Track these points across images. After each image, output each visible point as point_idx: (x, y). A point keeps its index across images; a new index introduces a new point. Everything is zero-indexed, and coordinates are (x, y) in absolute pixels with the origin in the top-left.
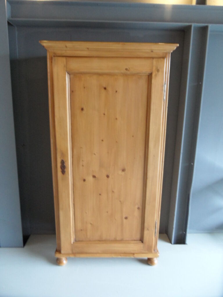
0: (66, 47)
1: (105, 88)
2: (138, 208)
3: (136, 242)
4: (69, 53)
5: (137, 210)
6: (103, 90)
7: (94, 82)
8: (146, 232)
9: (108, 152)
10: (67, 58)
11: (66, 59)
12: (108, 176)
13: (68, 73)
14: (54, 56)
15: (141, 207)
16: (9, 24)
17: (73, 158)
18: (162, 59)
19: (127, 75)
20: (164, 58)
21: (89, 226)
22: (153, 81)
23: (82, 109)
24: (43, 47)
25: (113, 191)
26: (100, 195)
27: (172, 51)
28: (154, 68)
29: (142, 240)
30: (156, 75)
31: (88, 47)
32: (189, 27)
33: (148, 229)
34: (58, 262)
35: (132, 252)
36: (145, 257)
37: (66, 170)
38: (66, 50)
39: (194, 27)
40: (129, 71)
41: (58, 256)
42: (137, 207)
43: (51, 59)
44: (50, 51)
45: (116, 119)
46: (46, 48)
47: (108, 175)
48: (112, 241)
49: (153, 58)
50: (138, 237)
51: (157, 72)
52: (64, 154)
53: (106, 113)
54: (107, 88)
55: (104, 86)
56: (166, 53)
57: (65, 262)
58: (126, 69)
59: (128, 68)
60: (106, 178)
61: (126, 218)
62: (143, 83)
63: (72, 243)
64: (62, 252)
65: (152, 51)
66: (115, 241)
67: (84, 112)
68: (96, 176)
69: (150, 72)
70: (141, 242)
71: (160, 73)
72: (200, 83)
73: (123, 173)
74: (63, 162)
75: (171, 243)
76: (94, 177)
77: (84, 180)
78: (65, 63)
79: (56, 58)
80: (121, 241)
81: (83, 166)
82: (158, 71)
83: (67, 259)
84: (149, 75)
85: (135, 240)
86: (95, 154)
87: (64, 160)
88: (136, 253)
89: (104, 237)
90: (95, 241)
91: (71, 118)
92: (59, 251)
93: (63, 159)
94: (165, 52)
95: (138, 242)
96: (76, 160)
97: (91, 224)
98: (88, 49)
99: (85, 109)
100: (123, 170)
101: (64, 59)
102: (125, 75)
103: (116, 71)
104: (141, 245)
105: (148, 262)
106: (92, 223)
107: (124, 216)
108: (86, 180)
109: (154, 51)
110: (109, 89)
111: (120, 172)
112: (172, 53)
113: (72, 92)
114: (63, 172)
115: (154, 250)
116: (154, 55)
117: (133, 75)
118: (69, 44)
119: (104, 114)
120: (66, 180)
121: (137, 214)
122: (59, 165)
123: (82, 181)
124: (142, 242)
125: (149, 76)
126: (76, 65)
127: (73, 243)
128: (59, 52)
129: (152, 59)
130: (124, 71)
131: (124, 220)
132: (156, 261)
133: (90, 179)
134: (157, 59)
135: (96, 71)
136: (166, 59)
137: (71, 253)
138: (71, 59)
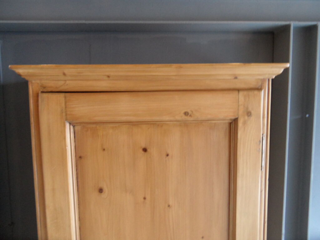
0: (64, 74)
1: (145, 150)
4: (72, 85)
6: (141, 153)
7: (122, 138)
10: (67, 94)
11: (65, 97)
13: (70, 124)
14: (43, 92)
18: (255, 92)
19: (188, 123)
20: (259, 89)
23: (101, 191)
24: (19, 75)
27: (274, 77)
28: (241, 112)
30: (245, 123)
31: (107, 74)
38: (65, 80)
39: (294, 28)
40: (190, 116)
43: (37, 97)
44: (33, 82)
45: (169, 206)
46: (27, 78)
49: (238, 90)
51: (246, 117)
53: (148, 197)
54: (148, 150)
55: (144, 146)
56: (263, 81)
58: (186, 114)
65: (236, 78)
67: (104, 195)
69: (233, 118)
71: (253, 118)
78: (63, 105)
79: (45, 95)
82: (249, 114)
84: (231, 121)
91: (79, 208)
94: (262, 77)
98: (108, 77)
101: (61, 98)
102: (184, 124)
103: (166, 118)
109: (239, 77)
110: (154, 151)
112: (272, 80)
113: (79, 158)
116: (239, 86)
117: (200, 123)
118: (71, 69)
119: (145, 198)
125: (230, 124)
126: (85, 108)
128: (51, 84)
129: (237, 92)
130: (180, 117)
134: (245, 93)
135: (124, 119)
136: (263, 91)
138: (75, 96)
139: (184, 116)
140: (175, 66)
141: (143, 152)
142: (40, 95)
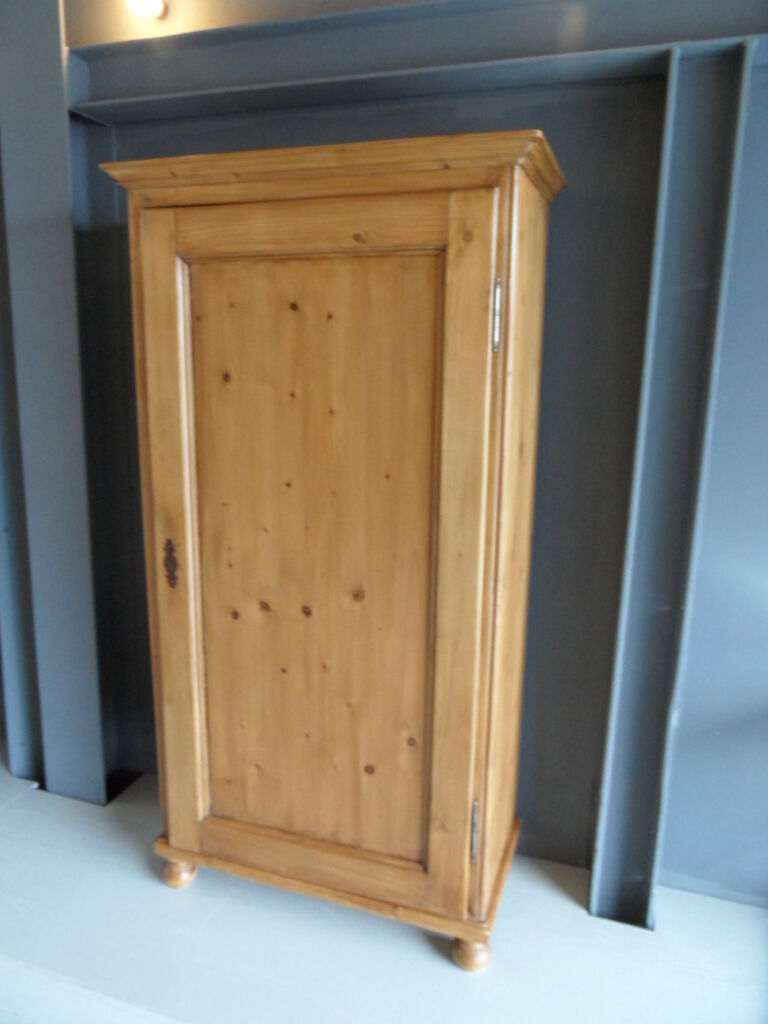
0: (174, 175)
1: (294, 307)
2: (411, 742)
3: (402, 863)
4: (187, 194)
5: (404, 745)
6: (288, 313)
7: (258, 284)
8: (436, 836)
9: (307, 529)
10: (180, 210)
11: (176, 214)
12: (307, 612)
13: (182, 259)
14: (147, 208)
15: (419, 740)
17: (201, 534)
18: (481, 193)
19: (361, 253)
20: (489, 186)
21: (253, 771)
22: (451, 275)
23: (226, 377)
24: (113, 180)
25: (325, 667)
26: (284, 671)
28: (453, 229)
29: (423, 863)
30: (460, 253)
31: (237, 170)
33: (443, 827)
34: (166, 870)
36: (450, 930)
37: (178, 573)
38: (176, 187)
40: (364, 242)
41: (160, 850)
42: (405, 735)
43: (137, 216)
44: (134, 190)
45: (332, 412)
46: (125, 185)
47: (309, 605)
48: (323, 840)
49: (449, 190)
50: (412, 848)
51: (463, 244)
52: (174, 523)
53: (298, 393)
54: (300, 307)
55: (292, 297)
56: (500, 169)
57: (185, 877)
58: (357, 237)
59: (362, 234)
60: (301, 616)
61: (370, 770)
62: (419, 279)
63: (200, 818)
64: (173, 840)
65: (447, 167)
66: (334, 845)
67: (233, 385)
68: (272, 607)
69: (439, 244)
70: (420, 867)
71: (475, 245)
73: (357, 606)
74: (170, 548)
76: (265, 606)
77: (236, 615)
78: (173, 228)
79: (148, 213)
80: (353, 849)
81: (230, 565)
82: (468, 236)
83: (193, 869)
84: (435, 252)
85: (401, 858)
86: (266, 530)
87: (174, 542)
88: (406, 907)
89: (299, 824)
90: (268, 828)
92: (165, 837)
93: (169, 537)
94: (493, 163)
95: (411, 865)
96: (212, 542)
97: (257, 766)
98: (237, 175)
99: (234, 377)
100: (358, 596)
101: (169, 214)
102: (355, 256)
103: (325, 246)
104: (419, 880)
105: (452, 950)
106: (260, 765)
107: (363, 763)
108: (242, 612)
109: (452, 164)
110: (308, 309)
111: (347, 601)
113: (197, 319)
114: (173, 579)
115: (470, 911)
116: (454, 180)
117: (385, 254)
119: (292, 395)
120: (179, 604)
121: (406, 760)
122: (161, 555)
123: (229, 617)
124: (425, 870)
125: (435, 256)
126: (202, 231)
127: (205, 819)
128: (158, 195)
129: (445, 194)
130: (349, 244)
131: (365, 777)
132: (481, 956)
133: (252, 612)
134: (461, 195)
135: (260, 248)
136: (497, 192)
137: (196, 849)
138: (190, 212)
139: (354, 243)
140: (332, 148)
141: (291, 312)
142: (143, 212)
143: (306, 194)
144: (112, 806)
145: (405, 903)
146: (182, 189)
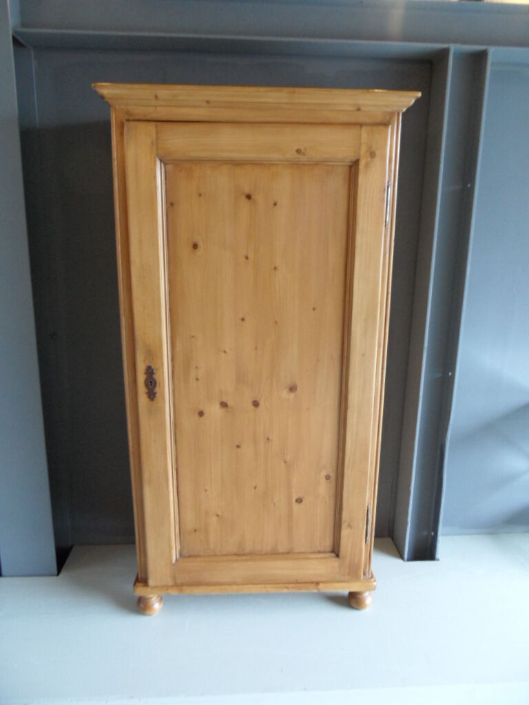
0: (156, 97)
1: (249, 197)
2: (328, 477)
3: (322, 555)
4: (163, 113)
5: (323, 480)
6: (244, 200)
7: (222, 181)
8: (345, 532)
9: (256, 348)
10: (159, 124)
11: (156, 127)
12: (256, 404)
13: (161, 161)
14: (128, 120)
15: (333, 475)
16: (16, 41)
17: (173, 360)
18: (382, 128)
19: (300, 164)
20: (386, 124)
21: (215, 519)
22: (361, 179)
23: (195, 246)
24: (102, 97)
25: (268, 439)
26: (238, 447)
27: (404, 110)
28: (363, 149)
29: (336, 551)
30: (367, 165)
31: (207, 98)
32: (444, 54)
33: (350, 526)
34: (142, 605)
35: (315, 579)
36: (344, 590)
37: (157, 389)
38: (156, 107)
39: (454, 54)
40: (304, 154)
41: (140, 591)
42: (324, 473)
43: (121, 126)
44: (117, 107)
45: (275, 268)
46: (110, 102)
47: (257, 400)
48: (266, 554)
49: (361, 125)
50: (328, 543)
51: (369, 159)
52: (153, 353)
53: (251, 256)
54: (253, 197)
55: (247, 191)
56: (392, 114)
57: (157, 606)
58: (298, 151)
59: (302, 148)
60: (252, 407)
61: (299, 501)
62: (337, 184)
63: (174, 561)
64: (151, 582)
65: (359, 110)
66: (275, 554)
67: (199, 252)
68: (229, 404)
69: (354, 159)
70: (333, 555)
71: (377, 160)
72: (469, 185)
73: (292, 395)
74: (150, 372)
75: (402, 557)
76: (224, 405)
77: (201, 414)
78: (154, 135)
79: (132, 124)
80: (289, 554)
81: (197, 379)
82: (372, 155)
83: (161, 599)
84: (351, 164)
85: (319, 552)
86: (225, 352)
87: (153, 367)
88: (323, 582)
89: (248, 547)
90: (226, 555)
91: (169, 267)
92: (142, 580)
93: (150, 364)
94: (389, 110)
95: (327, 555)
96: (182, 366)
97: (218, 515)
98: (208, 102)
99: (200, 244)
100: (292, 389)
101: (151, 127)
102: (295, 165)
103: (275, 156)
104: (334, 563)
105: (352, 601)
106: (220, 514)
107: (294, 498)
108: (206, 412)
109: (363, 108)
110: (259, 198)
111: (285, 394)
112: (403, 114)
113: (170, 205)
114: (152, 395)
115: (364, 574)
116: (362, 119)
117: (316, 164)
118: (164, 91)
119: (247, 258)
120: (157, 413)
121: (324, 490)
122: (141, 378)
123: (197, 416)
124: (337, 556)
125: (351, 167)
126: (180, 141)
127: (176, 560)
128: (139, 111)
129: (358, 127)
130: (291, 155)
131: (296, 506)
132: (368, 598)
133: (214, 410)
134: (369, 128)
135: (226, 155)
136: (390, 127)
137: (170, 583)
138: (169, 126)
139: (296, 153)
140: (286, 90)
141: (246, 200)
142: (126, 123)
143: (258, 119)
144: (61, 575)
145: (323, 579)
146: (159, 109)
